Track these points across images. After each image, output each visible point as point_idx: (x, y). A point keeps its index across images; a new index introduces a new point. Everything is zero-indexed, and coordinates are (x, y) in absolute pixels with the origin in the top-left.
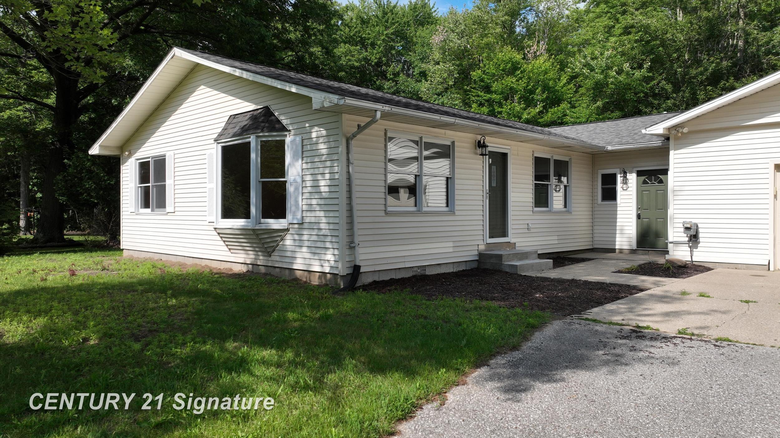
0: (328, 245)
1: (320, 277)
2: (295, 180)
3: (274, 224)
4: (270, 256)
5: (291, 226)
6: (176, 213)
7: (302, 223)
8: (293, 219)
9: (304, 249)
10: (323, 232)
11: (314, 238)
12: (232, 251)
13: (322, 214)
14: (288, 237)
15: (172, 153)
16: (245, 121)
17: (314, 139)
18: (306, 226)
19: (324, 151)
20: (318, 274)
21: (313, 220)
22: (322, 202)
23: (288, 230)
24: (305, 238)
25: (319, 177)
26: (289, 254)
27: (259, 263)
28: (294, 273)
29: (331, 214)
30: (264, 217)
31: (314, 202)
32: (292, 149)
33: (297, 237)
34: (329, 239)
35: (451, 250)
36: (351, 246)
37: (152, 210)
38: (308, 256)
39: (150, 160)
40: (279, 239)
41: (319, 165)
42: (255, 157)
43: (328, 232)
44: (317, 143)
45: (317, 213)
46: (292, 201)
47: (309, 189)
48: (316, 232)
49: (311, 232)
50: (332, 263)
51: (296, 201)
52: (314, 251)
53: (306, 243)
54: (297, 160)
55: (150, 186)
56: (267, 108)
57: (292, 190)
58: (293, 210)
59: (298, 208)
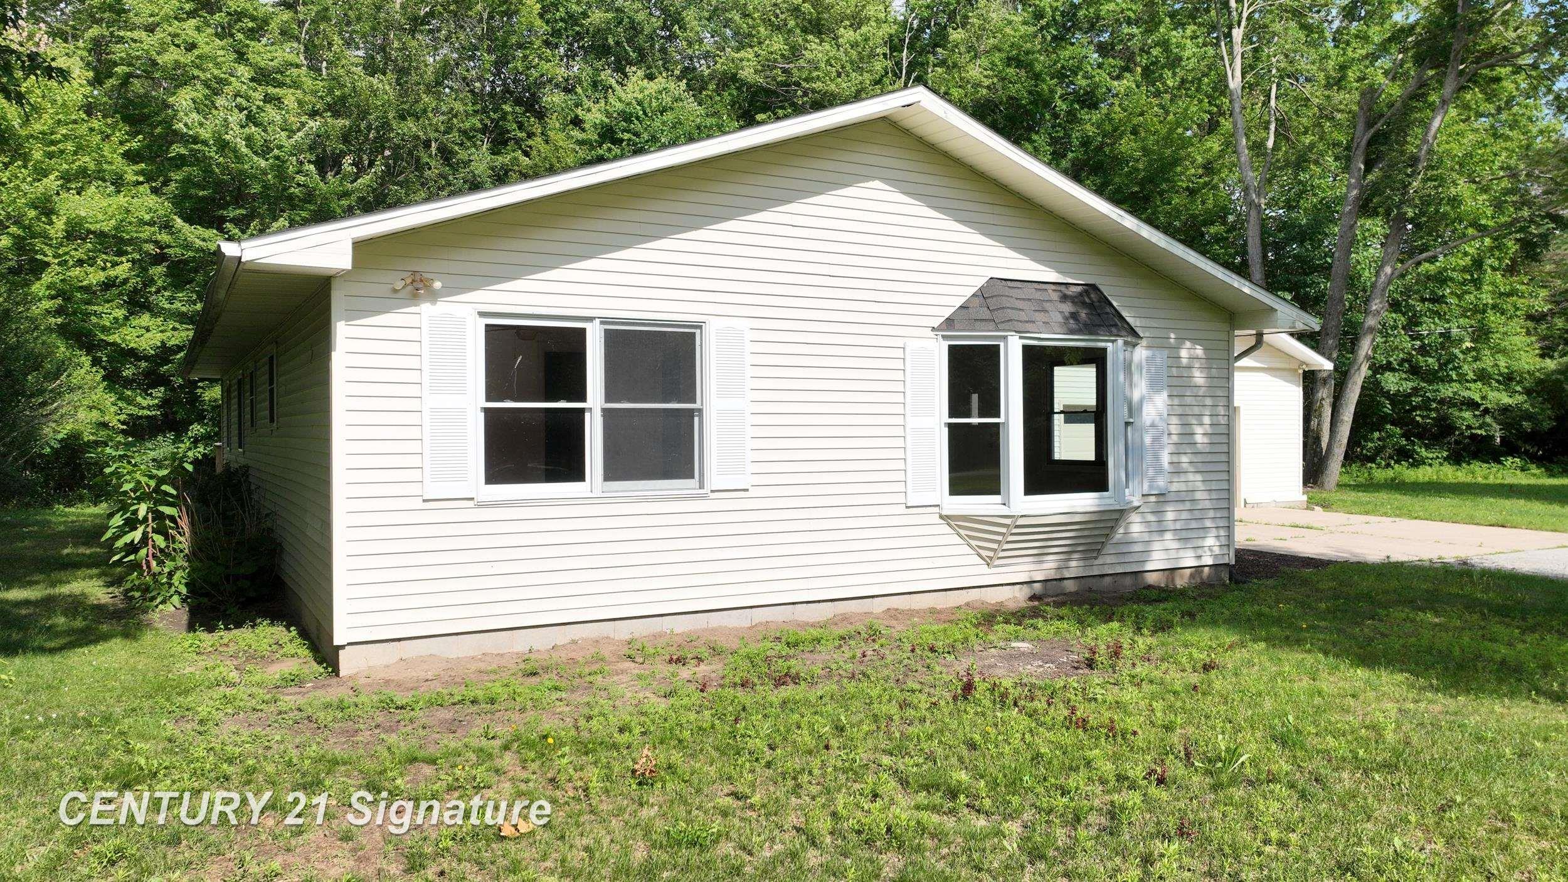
2: (1153, 425)
4: (1096, 557)
6: (758, 491)
7: (1166, 494)
8: (1151, 487)
9: (1168, 536)
10: (1200, 505)
11: (1185, 515)
13: (1199, 477)
14: (1133, 520)
15: (735, 322)
17: (1185, 361)
18: (1170, 497)
19: (1201, 381)
21: (1183, 487)
22: (1199, 458)
23: (1139, 507)
24: (1170, 516)
25: (1194, 420)
26: (1137, 548)
27: (1065, 576)
28: (1143, 579)
29: (1215, 477)
31: (1184, 459)
32: (1148, 371)
37: (593, 489)
39: (589, 326)
41: (1192, 401)
43: (1208, 504)
44: (1190, 367)
45: (1191, 477)
46: (1148, 459)
47: (1175, 438)
48: (1188, 506)
49: (1181, 507)
50: (1217, 550)
51: (1157, 458)
52: (1187, 536)
53: (1171, 526)
54: (1158, 391)
55: (582, 411)
56: (1093, 287)
57: (1148, 440)
58: (1151, 472)
59: (1159, 470)
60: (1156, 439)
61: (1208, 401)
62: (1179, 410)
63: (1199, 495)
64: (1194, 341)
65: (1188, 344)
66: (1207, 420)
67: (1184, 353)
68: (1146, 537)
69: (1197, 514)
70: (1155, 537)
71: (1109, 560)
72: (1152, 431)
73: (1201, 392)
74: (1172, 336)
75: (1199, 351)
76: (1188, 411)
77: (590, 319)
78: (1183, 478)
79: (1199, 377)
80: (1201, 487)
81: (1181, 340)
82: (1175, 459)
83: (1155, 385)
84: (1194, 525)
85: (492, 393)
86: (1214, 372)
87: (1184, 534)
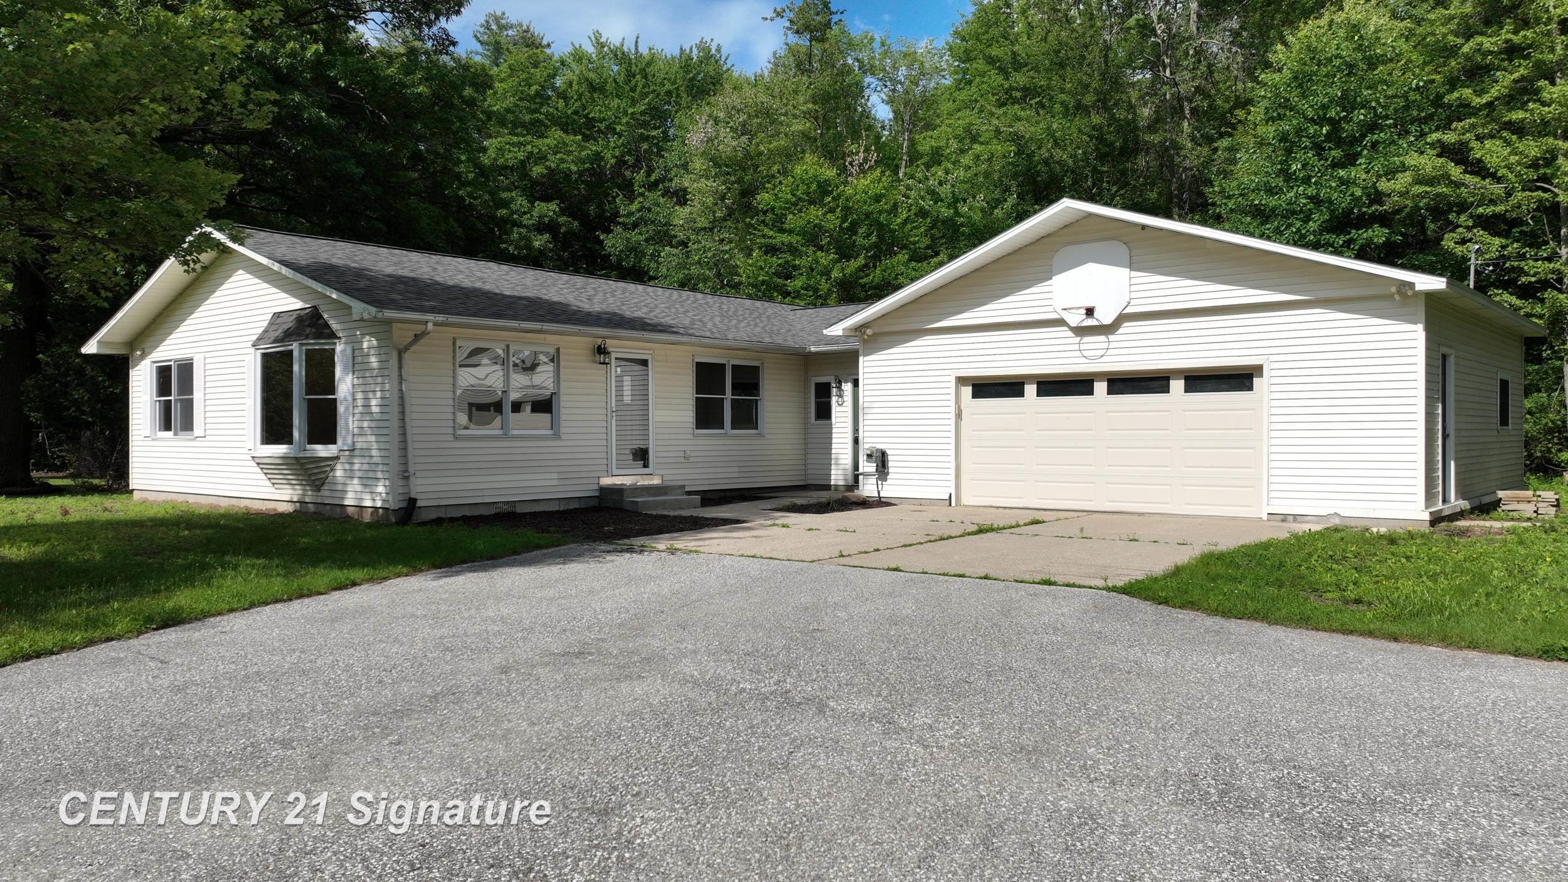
0: (379, 475)
1: (372, 514)
2: (345, 399)
3: (322, 451)
4: (319, 490)
5: (341, 453)
6: (208, 438)
7: (353, 450)
8: (344, 444)
9: (356, 481)
10: (375, 460)
11: (366, 467)
12: (276, 486)
13: (373, 438)
14: (339, 466)
15: (201, 356)
16: (289, 323)
17: (366, 350)
18: (357, 453)
19: (375, 365)
20: (370, 510)
21: (365, 446)
22: (373, 424)
23: (338, 458)
24: (357, 467)
25: (371, 395)
26: (340, 487)
27: (307, 500)
28: (346, 511)
29: (383, 439)
30: (310, 443)
31: (365, 424)
32: (342, 361)
33: (347, 467)
34: (380, 467)
35: (555, 483)
36: (405, 477)
37: (175, 434)
38: (359, 488)
39: (172, 363)
40: (328, 469)
41: (370, 381)
42: (298, 369)
43: (379, 460)
44: (368, 355)
45: (369, 438)
46: (342, 423)
47: (361, 409)
48: (367, 460)
49: (363, 460)
50: (384, 496)
51: (347, 423)
52: (365, 483)
53: (358, 474)
54: (348, 374)
55: (171, 400)
56: (315, 307)
57: (342, 410)
58: (344, 433)
59: (349, 433)
60: (347, 409)
61: (379, 380)
63: (374, 453)
64: (370, 334)
65: (368, 337)
66: (379, 394)
67: (365, 345)
68: (343, 480)
69: (372, 467)
70: (348, 481)
71: (327, 493)
72: (344, 403)
73: (375, 374)
74: (358, 333)
75: (375, 343)
76: (368, 388)
78: (364, 438)
79: (374, 361)
80: (375, 446)
81: (364, 335)
82: (360, 424)
83: (345, 371)
84: (371, 475)
86: (383, 357)
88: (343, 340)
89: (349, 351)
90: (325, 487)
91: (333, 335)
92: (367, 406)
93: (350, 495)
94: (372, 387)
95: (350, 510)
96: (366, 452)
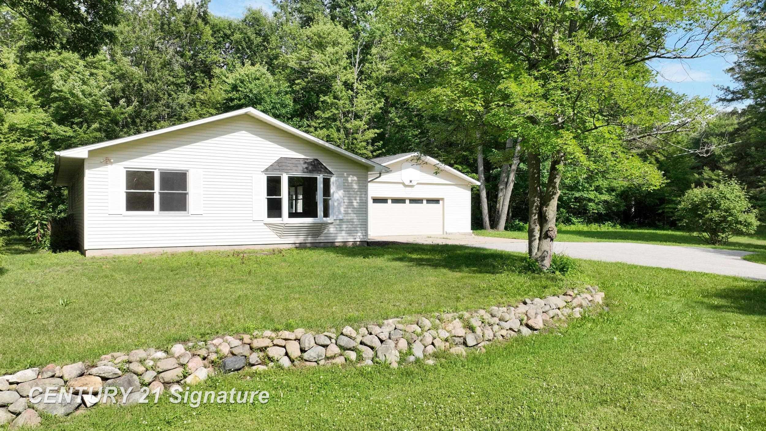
0: (358, 229)
2: (338, 199)
3: (328, 220)
4: (318, 237)
5: (334, 221)
6: (204, 215)
7: (342, 220)
8: (337, 217)
9: (343, 232)
10: (356, 223)
11: (350, 226)
12: (282, 237)
13: (355, 215)
14: (332, 227)
15: (199, 170)
17: (350, 181)
18: (344, 221)
21: (349, 218)
23: (332, 223)
24: (344, 226)
25: (353, 199)
26: (332, 235)
27: (308, 242)
28: (334, 245)
30: (324, 217)
31: (350, 210)
32: (335, 184)
33: (338, 227)
34: (359, 226)
38: (346, 235)
39: (154, 171)
40: (327, 228)
41: (353, 193)
43: (358, 223)
44: (352, 183)
45: (352, 215)
46: (336, 209)
47: (346, 204)
48: (351, 223)
49: (348, 224)
50: (362, 237)
51: (339, 209)
52: (350, 232)
53: (345, 229)
54: (340, 190)
55: (154, 193)
56: (317, 160)
57: (336, 204)
58: (337, 213)
59: (340, 213)
60: (339, 204)
61: (358, 193)
62: (348, 195)
63: (355, 220)
64: (353, 175)
65: (351, 176)
66: (358, 198)
67: (350, 179)
68: (336, 232)
69: (354, 226)
70: (338, 232)
71: (322, 238)
72: (337, 202)
73: (356, 190)
74: (345, 174)
75: (355, 178)
76: (351, 196)
77: (156, 169)
78: (349, 215)
79: (355, 186)
80: (356, 218)
81: (348, 175)
82: (346, 210)
83: (338, 188)
84: (353, 229)
85: (128, 188)
86: (361, 185)
87: (349, 232)
88: (335, 176)
89: (341, 180)
90: (322, 235)
91: (331, 173)
92: (351, 203)
93: (339, 238)
94: (354, 196)
95: (337, 244)
96: (350, 221)
